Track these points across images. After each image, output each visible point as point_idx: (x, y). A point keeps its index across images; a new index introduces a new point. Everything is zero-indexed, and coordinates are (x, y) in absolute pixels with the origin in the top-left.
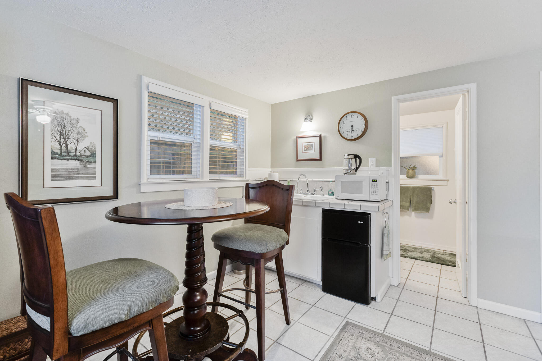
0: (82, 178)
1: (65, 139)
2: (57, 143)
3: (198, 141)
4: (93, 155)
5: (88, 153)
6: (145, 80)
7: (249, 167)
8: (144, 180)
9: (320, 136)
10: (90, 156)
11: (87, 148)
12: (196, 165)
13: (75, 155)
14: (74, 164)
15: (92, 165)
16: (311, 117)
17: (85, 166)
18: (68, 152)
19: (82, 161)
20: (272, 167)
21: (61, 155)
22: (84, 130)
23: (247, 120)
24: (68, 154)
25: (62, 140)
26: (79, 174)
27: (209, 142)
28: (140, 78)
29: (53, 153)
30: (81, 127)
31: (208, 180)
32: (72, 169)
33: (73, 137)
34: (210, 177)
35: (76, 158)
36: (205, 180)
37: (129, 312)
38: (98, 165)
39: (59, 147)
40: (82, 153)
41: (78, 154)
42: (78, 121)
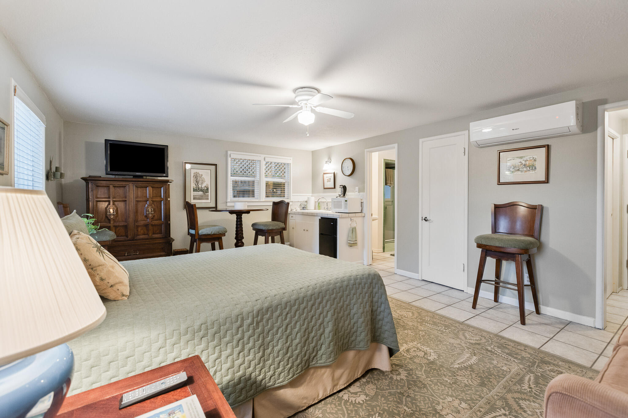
0: (203, 199)
1: (197, 183)
2: (195, 185)
3: (258, 180)
4: (208, 189)
5: (206, 189)
6: (229, 152)
7: (293, 193)
8: (229, 200)
9: (334, 173)
10: (206, 190)
11: (205, 186)
12: (257, 192)
13: (201, 190)
14: (201, 193)
15: (207, 194)
16: (330, 160)
17: (205, 194)
18: (199, 188)
19: (203, 192)
20: (312, 193)
21: (196, 190)
22: (204, 179)
23: (291, 164)
24: (199, 190)
25: (197, 184)
26: (202, 197)
27: (264, 180)
28: (227, 152)
29: (194, 189)
30: (203, 178)
31: (264, 200)
32: (200, 195)
33: (200, 182)
34: (265, 199)
35: (202, 190)
36: (261, 201)
37: (211, 233)
38: (209, 193)
39: (196, 186)
40: (204, 188)
41: (202, 189)
42: (202, 175)
